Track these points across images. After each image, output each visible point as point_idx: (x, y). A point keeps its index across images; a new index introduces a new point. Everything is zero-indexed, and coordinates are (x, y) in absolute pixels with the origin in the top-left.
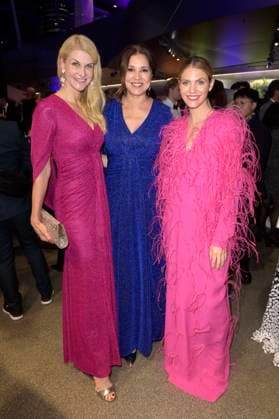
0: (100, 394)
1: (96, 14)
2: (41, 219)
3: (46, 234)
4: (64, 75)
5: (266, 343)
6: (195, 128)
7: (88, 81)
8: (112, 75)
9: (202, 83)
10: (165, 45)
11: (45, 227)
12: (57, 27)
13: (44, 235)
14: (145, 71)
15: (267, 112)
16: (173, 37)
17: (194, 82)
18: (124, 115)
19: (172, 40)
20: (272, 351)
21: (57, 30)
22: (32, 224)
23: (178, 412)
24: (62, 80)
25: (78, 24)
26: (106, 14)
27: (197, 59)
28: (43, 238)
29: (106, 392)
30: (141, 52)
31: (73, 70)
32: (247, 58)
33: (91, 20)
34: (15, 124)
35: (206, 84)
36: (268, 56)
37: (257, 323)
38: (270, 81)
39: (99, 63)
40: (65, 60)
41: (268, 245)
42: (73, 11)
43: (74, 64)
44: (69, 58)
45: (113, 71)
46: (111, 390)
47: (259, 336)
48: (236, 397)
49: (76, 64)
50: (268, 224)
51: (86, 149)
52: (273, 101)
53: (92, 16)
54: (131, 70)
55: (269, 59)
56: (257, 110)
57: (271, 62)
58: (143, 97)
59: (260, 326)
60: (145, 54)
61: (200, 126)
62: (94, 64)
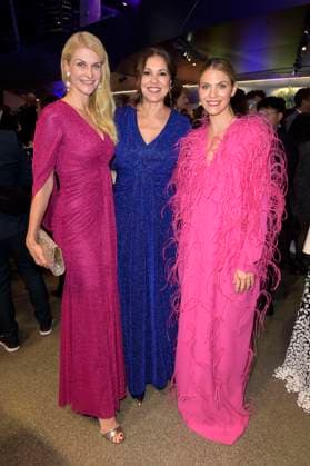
0: (106, 436)
1: (104, 12)
3: (41, 257)
4: (69, 79)
5: (290, 381)
7: (96, 83)
8: (121, 81)
9: (223, 86)
10: (180, 47)
12: (60, 26)
14: (163, 74)
16: (189, 39)
17: (214, 86)
18: (139, 124)
19: (187, 42)
20: (296, 390)
21: (60, 30)
22: (27, 245)
24: (68, 84)
25: (82, 25)
26: (114, 12)
27: (217, 61)
28: (38, 262)
29: (113, 434)
30: (159, 54)
31: (79, 71)
32: (271, 64)
33: (98, 19)
34: (12, 133)
35: (228, 88)
36: (294, 62)
37: (280, 359)
40: (69, 61)
42: (78, 9)
44: (73, 58)
45: (121, 76)
46: (118, 430)
47: (281, 374)
48: (256, 440)
49: (82, 64)
50: (293, 249)
51: (95, 161)
52: (300, 112)
53: (99, 15)
54: (148, 73)
55: (296, 65)
56: (282, 122)
57: (298, 68)
58: (161, 105)
60: (163, 56)
61: (222, 136)
62: (102, 63)
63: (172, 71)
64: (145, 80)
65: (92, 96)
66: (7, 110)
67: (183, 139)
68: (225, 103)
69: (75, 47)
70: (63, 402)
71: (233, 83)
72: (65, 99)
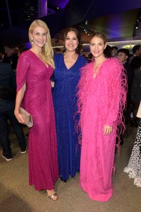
0: (50, 197)
1: (49, 12)
2: (20, 112)
3: (22, 120)
4: (32, 41)
5: (130, 173)
6: (97, 67)
8: (56, 42)
9: (101, 45)
10: (82, 27)
11: (22, 116)
12: (29, 18)
13: (21, 120)
14: (75, 39)
15: (132, 61)
16: (86, 23)
17: (97, 44)
19: (85, 25)
20: (133, 177)
21: (29, 19)
22: (15, 114)
23: (87, 206)
25: (39, 17)
26: (53, 12)
27: (98, 33)
28: (20, 122)
29: (53, 196)
30: (73, 30)
31: (37, 37)
32: (122, 35)
33: (46, 15)
35: (103, 46)
36: (132, 34)
38: (133, 46)
39: (49, 33)
40: (32, 33)
41: (132, 126)
42: (37, 10)
43: (37, 34)
44: (34, 32)
45: (56, 40)
46: (55, 195)
47: (127, 170)
49: (38, 34)
52: (135, 56)
53: (46, 13)
54: (68, 39)
57: (134, 36)
58: (74, 52)
59: (127, 165)
61: (99, 67)
62: (47, 33)
63: (79, 38)
64: (67, 42)
65: (43, 48)
66: (6, 55)
67: (83, 68)
68: (102, 52)
69: (34, 27)
70: (31, 183)
71: (105, 43)
72: (31, 50)
